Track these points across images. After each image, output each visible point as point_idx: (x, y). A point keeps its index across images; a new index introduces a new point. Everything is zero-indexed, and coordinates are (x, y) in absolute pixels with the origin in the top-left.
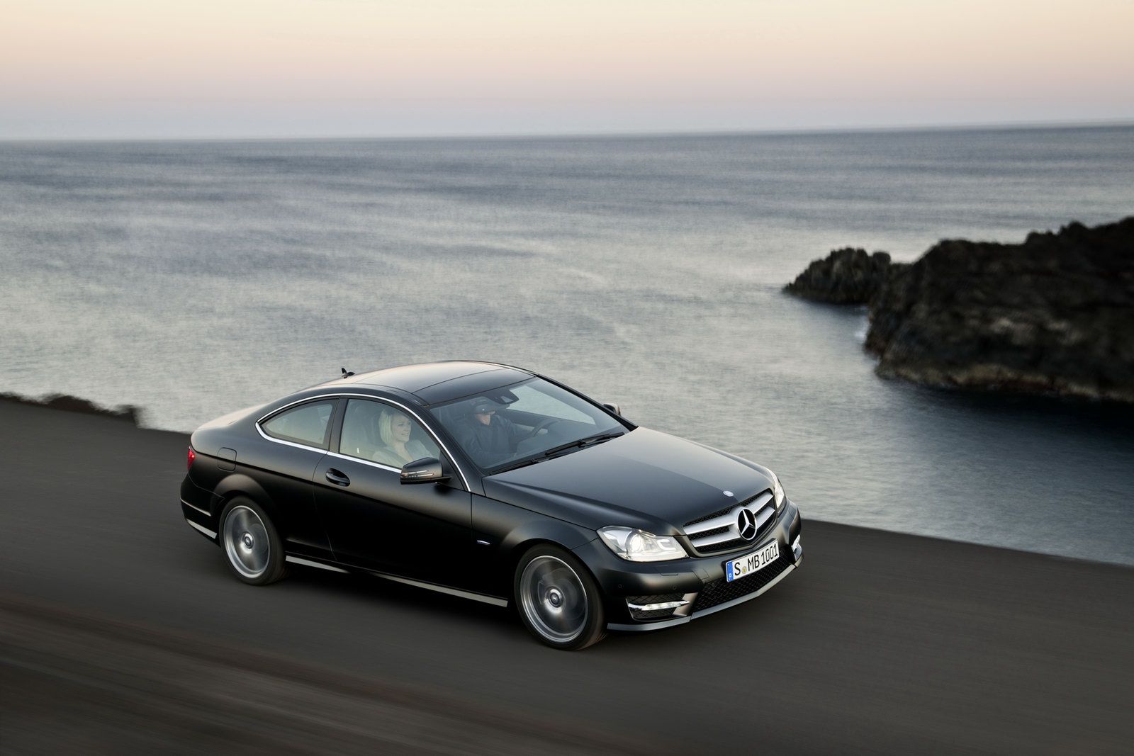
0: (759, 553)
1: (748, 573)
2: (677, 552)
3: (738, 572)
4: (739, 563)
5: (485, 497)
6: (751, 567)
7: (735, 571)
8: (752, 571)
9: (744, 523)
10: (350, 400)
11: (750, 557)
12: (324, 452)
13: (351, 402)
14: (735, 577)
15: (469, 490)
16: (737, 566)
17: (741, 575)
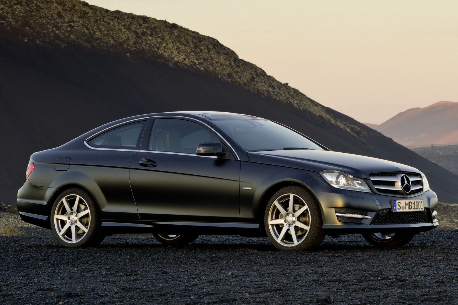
0: (413, 202)
1: (405, 210)
2: (365, 189)
3: (399, 208)
4: (400, 202)
5: (250, 162)
6: (407, 208)
7: (398, 206)
8: (407, 210)
9: (404, 183)
10: (155, 120)
11: (407, 201)
12: (138, 151)
13: (156, 121)
14: (398, 211)
15: (239, 159)
16: (399, 204)
17: (401, 210)
